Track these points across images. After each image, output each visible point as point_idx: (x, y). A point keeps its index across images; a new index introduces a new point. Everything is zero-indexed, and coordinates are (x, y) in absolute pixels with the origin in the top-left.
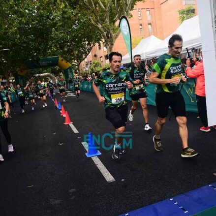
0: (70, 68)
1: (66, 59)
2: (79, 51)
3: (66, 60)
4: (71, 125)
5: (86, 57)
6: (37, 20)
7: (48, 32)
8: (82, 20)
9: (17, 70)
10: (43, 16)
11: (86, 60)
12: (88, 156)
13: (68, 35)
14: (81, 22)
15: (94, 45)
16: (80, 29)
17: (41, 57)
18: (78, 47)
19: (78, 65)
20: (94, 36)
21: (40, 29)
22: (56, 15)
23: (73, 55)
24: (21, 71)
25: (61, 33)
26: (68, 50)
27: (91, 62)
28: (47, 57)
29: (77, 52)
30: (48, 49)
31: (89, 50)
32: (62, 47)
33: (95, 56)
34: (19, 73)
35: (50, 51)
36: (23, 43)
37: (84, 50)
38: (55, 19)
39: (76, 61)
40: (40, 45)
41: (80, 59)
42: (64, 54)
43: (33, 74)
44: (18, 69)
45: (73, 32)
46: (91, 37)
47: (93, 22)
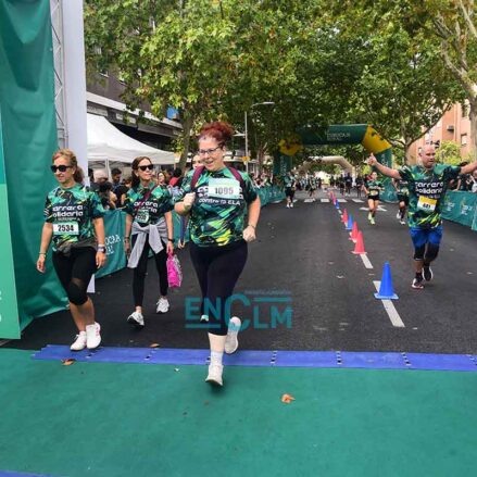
0: (387, 152)
1: (381, 131)
2: (413, 119)
3: (382, 134)
5: (427, 132)
6: (336, 49)
7: (354, 74)
8: (429, 53)
9: (280, 144)
10: (349, 42)
11: (427, 136)
13: (394, 81)
14: (427, 57)
15: (449, 109)
16: (421, 71)
17: (330, 123)
18: (411, 109)
19: (406, 148)
20: (452, 90)
21: (339, 67)
22: (377, 41)
23: (398, 125)
24: (288, 148)
25: (381, 77)
26: (390, 112)
27: (437, 143)
28: (343, 123)
29: (407, 120)
30: (349, 107)
31: (436, 118)
32: (377, 107)
33: (451, 130)
34: (284, 150)
35: (351, 111)
36: (301, 93)
37: (424, 117)
38: (372, 47)
39: (402, 139)
40: (333, 99)
41: (412, 134)
42: (380, 121)
43: (308, 154)
44: (283, 142)
45: (408, 76)
46: (445, 89)
47: (449, 63)
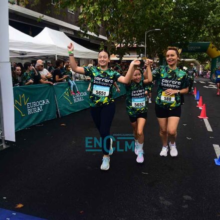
3: (218, 47)
4: (206, 120)
7: (204, 15)
12: (217, 163)
17: (190, 41)
21: (197, 11)
28: (197, 41)
30: (200, 33)
35: (201, 36)
36: (175, 25)
40: (192, 29)
42: (217, 41)
